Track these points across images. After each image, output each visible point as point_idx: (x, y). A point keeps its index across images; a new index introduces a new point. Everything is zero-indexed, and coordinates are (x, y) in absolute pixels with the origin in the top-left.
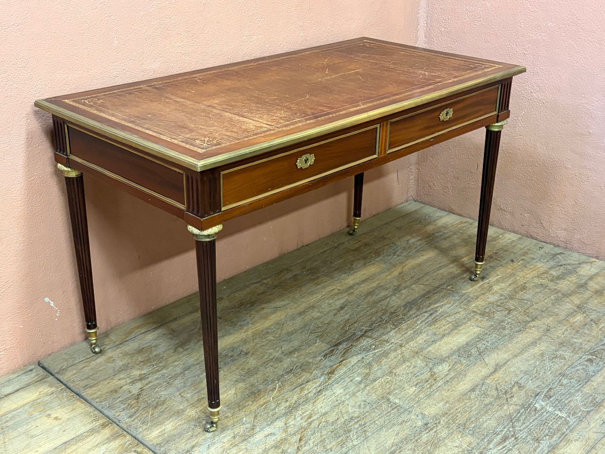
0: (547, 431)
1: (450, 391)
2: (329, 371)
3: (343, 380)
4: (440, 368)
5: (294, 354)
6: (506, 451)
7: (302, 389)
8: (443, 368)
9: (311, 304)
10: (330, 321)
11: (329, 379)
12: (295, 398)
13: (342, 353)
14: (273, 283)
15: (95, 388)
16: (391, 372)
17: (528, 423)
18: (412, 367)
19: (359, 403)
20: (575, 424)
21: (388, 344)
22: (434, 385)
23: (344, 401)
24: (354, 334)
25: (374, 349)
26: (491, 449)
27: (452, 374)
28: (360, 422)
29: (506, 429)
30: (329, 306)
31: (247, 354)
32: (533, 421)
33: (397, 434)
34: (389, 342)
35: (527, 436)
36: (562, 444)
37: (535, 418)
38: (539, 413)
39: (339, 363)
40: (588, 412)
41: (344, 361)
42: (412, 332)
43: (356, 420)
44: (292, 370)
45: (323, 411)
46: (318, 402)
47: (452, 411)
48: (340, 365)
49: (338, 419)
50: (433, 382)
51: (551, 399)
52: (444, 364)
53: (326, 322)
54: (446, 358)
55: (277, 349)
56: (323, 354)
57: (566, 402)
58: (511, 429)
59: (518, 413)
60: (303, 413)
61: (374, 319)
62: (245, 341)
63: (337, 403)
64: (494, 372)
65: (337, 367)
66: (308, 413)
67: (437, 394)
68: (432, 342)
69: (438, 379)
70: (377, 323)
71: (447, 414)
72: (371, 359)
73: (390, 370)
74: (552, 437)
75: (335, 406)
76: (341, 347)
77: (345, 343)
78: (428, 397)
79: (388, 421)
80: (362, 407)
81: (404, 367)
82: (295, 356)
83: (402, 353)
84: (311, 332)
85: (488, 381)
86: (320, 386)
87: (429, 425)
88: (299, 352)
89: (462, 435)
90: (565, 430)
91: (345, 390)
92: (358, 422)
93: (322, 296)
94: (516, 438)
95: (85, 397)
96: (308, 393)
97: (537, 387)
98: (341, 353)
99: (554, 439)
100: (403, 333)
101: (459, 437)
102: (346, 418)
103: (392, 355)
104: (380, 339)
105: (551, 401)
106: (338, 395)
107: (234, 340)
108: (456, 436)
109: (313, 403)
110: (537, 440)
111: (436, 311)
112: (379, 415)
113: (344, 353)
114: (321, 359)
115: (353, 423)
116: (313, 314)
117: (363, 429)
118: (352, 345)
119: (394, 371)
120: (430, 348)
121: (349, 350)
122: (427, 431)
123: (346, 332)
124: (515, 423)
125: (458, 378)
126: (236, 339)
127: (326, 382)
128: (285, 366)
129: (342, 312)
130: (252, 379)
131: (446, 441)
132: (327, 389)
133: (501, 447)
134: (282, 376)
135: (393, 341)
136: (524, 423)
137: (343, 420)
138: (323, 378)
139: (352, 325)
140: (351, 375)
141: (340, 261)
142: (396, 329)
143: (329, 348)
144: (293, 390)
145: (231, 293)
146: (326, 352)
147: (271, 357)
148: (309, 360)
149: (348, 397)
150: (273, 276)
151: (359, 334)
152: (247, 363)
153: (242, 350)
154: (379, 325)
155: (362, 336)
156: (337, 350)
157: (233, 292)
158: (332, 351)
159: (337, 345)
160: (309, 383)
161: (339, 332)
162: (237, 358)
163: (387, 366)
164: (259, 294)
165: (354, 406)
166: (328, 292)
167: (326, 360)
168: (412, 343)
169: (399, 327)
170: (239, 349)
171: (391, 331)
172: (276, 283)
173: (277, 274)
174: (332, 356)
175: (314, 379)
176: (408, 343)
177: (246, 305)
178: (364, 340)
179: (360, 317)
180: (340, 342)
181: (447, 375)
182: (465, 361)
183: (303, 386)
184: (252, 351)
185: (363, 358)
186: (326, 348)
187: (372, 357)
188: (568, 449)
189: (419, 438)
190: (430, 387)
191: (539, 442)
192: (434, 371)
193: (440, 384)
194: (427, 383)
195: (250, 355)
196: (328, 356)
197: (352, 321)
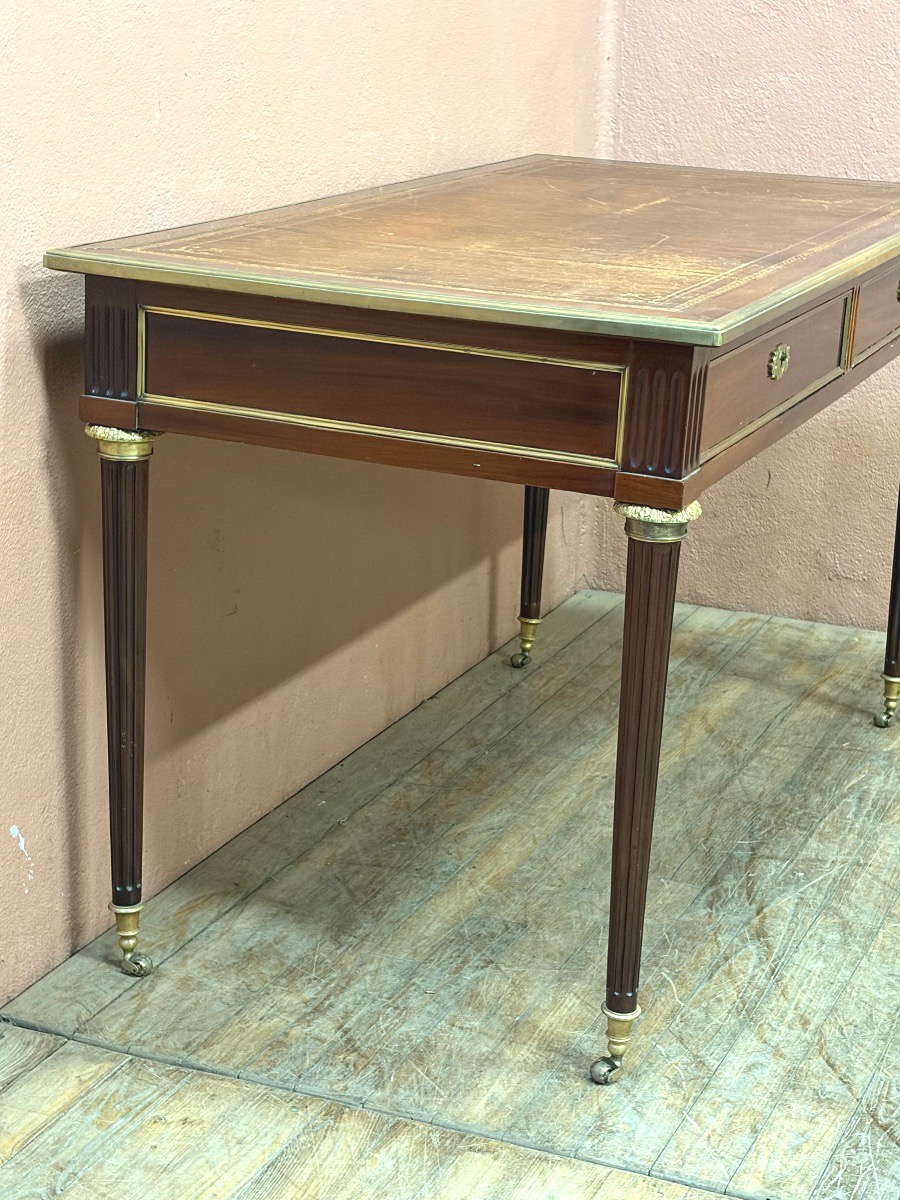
2: (753, 932)
3: (802, 945)
7: (730, 975)
9: (570, 812)
11: (768, 946)
12: (731, 992)
13: (744, 895)
14: (432, 781)
15: (218, 1047)
16: (891, 915)
19: (884, 982)
21: (828, 865)
23: (848, 983)
24: (731, 856)
25: (808, 879)
31: (523, 926)
34: (824, 862)
39: (758, 914)
41: (766, 910)
42: (854, 836)
44: (665, 942)
45: (823, 1007)
46: (791, 992)
48: (764, 918)
49: (870, 1015)
56: (702, 903)
60: (782, 1017)
61: (745, 823)
62: (490, 902)
63: (835, 988)
65: (762, 922)
66: (791, 1015)
70: (760, 830)
72: (821, 897)
73: (883, 911)
75: (838, 993)
76: (728, 884)
77: (731, 876)
83: (875, 877)
86: (762, 962)
91: (825, 961)
93: (579, 794)
95: (210, 1066)
96: (753, 978)
98: (740, 895)
100: (838, 841)
102: (886, 1010)
103: (858, 884)
104: (800, 858)
106: (822, 974)
107: (460, 903)
109: (783, 993)
111: (865, 791)
113: (749, 894)
114: (710, 914)
118: (749, 878)
121: (752, 887)
123: (708, 855)
126: (467, 902)
127: (769, 954)
132: (785, 966)
135: (831, 858)
137: (884, 1016)
138: (752, 947)
139: (707, 839)
140: (810, 933)
141: (547, 722)
142: (815, 835)
143: (704, 891)
144: (710, 978)
145: (353, 813)
146: (704, 898)
147: (590, 924)
148: (683, 919)
149: (849, 973)
150: (418, 767)
151: (745, 854)
152: (545, 942)
153: (504, 921)
154: (769, 832)
155: (753, 858)
156: (726, 890)
157: (356, 810)
158: (717, 895)
159: (715, 881)
160: (732, 961)
161: (693, 858)
162: (509, 936)
163: (871, 905)
164: (422, 807)
165: (878, 988)
166: (583, 784)
167: (722, 913)
168: (876, 856)
169: (818, 831)
170: (496, 919)
171: (807, 840)
172: (439, 780)
173: (425, 763)
174: (725, 903)
175: (736, 952)
176: (867, 857)
177: (414, 833)
178: (767, 864)
179: (711, 823)
180: (716, 876)
183: (724, 968)
184: (530, 919)
185: (800, 899)
186: (697, 891)
187: (819, 893)
195: (534, 927)
196: (717, 905)
197: (699, 831)
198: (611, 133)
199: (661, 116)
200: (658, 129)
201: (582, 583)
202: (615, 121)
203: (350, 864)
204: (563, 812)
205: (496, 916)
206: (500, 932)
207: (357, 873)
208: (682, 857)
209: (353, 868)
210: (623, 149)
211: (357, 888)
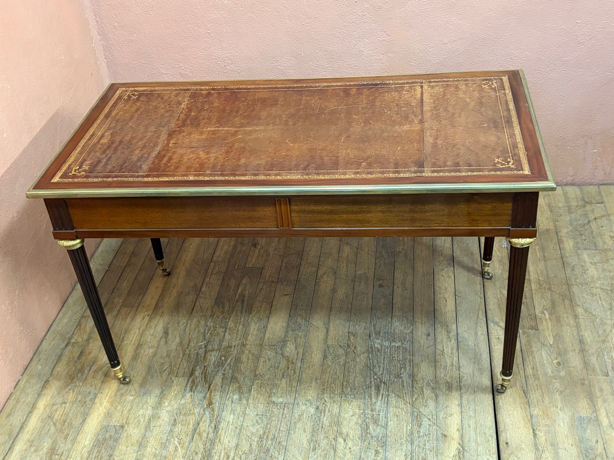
0: (399, 364)
1: (311, 367)
2: (207, 403)
3: (225, 406)
4: (288, 349)
5: (164, 403)
6: (386, 399)
7: (200, 434)
8: (290, 349)
9: (137, 343)
10: (167, 352)
11: (213, 410)
12: (201, 446)
13: (203, 379)
14: (82, 338)
16: (256, 375)
17: (382, 365)
18: (267, 361)
19: (255, 420)
20: (411, 347)
21: (233, 349)
22: (295, 368)
23: (242, 425)
24: (198, 354)
25: (226, 360)
26: (375, 402)
27: (301, 351)
28: (270, 437)
29: (372, 379)
30: (153, 337)
31: (122, 427)
32: (384, 361)
33: (305, 430)
34: (231, 347)
35: (390, 377)
36: (416, 370)
37: (383, 357)
38: (383, 351)
39: (209, 390)
40: (412, 332)
41: (212, 387)
42: (241, 326)
43: (265, 437)
44: (175, 420)
45: (234, 445)
46: (222, 438)
47: (326, 384)
48: (211, 392)
49: (251, 445)
50: (293, 366)
51: (381, 335)
52: (288, 345)
53: (165, 355)
54: (285, 337)
55: (145, 407)
56: (188, 388)
57: (393, 331)
58: (375, 377)
59: (370, 360)
60: (220, 456)
61: (202, 330)
62: (109, 415)
63: (238, 431)
64: (327, 332)
65: (210, 395)
66: (223, 454)
67: (304, 375)
68: (264, 328)
69: (294, 361)
70: (208, 333)
71: (324, 389)
72: (231, 371)
73: (253, 374)
74: (405, 368)
75: (239, 434)
76: (197, 373)
77: (198, 367)
78: (300, 382)
79: (289, 423)
80: (260, 421)
81: (261, 364)
82: (166, 404)
83: (250, 351)
84: (160, 373)
85: (330, 343)
86: (211, 422)
87: (320, 408)
88: (167, 399)
89: (348, 402)
90: (409, 357)
91: (234, 414)
92: (267, 437)
93: (139, 330)
94: (384, 383)
96: (208, 435)
97: (365, 328)
98: (202, 379)
99: (408, 369)
100: (236, 331)
101: (348, 405)
102: (256, 439)
103: (244, 358)
104: (223, 347)
105: (382, 336)
106: (233, 423)
107: (98, 418)
108: (345, 406)
109: (219, 441)
110: (398, 376)
111: (244, 296)
112: (278, 421)
113: (205, 378)
114: (191, 395)
115: (265, 441)
116: (147, 352)
117: (276, 441)
118: (204, 366)
119: (257, 373)
120: (267, 335)
121: (206, 372)
122: (323, 414)
123: (189, 355)
124: (374, 370)
125: (307, 352)
126: (100, 417)
127: (213, 415)
128: (166, 419)
129: (170, 337)
130: (149, 449)
131: (342, 415)
132: (219, 422)
133: (381, 396)
134: (171, 431)
135: (234, 344)
136: (379, 367)
137: (255, 444)
138: (207, 413)
139: (188, 345)
140: (228, 396)
141: (125, 284)
142: (228, 330)
143: (188, 381)
144: (193, 439)
145: (52, 371)
146: (188, 386)
147: (147, 418)
148: (181, 403)
149: (242, 419)
150: (76, 331)
151: (202, 351)
152: (131, 435)
153: (115, 426)
154: (211, 333)
155: (206, 352)
156: (197, 378)
157: (54, 368)
158: (193, 381)
159: (192, 373)
160: (200, 425)
161: (183, 360)
162: (117, 436)
163: (248, 371)
164: (79, 358)
165: (253, 425)
166: (141, 322)
167: (195, 393)
168: (249, 338)
169: (228, 327)
170: (111, 426)
171: (224, 335)
172: (85, 337)
173: (78, 327)
174: (197, 386)
175: (202, 418)
176: (246, 339)
177: (77, 376)
178: (211, 355)
179: (190, 334)
180: (192, 369)
181: (298, 353)
182: (300, 333)
183: (197, 431)
184: (124, 422)
185: (224, 374)
186: (186, 381)
187: (230, 369)
188: (422, 372)
189: (322, 424)
190: (295, 372)
191: (401, 378)
192: (286, 355)
193: (299, 365)
194: (290, 370)
195: (126, 426)
196: (194, 388)
197: (185, 342)
203: (53, 405)
204: (134, 344)
205: (111, 424)
206: (113, 434)
207: (56, 410)
208: (180, 359)
209: (55, 408)
211: (57, 421)
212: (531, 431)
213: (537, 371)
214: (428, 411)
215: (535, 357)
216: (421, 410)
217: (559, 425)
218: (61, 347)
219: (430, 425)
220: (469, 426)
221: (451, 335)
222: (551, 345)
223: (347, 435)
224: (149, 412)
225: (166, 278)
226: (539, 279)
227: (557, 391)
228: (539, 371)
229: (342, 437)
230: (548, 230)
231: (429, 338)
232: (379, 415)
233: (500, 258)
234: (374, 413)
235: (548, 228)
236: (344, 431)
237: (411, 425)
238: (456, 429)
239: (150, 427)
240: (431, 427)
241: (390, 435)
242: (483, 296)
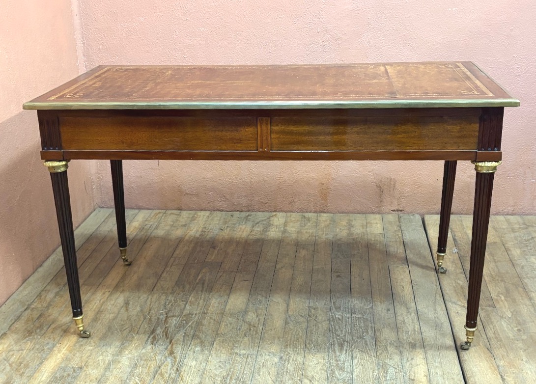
0: (361, 330)
1: (273, 329)
2: (169, 352)
3: (187, 355)
4: (249, 317)
5: (125, 352)
6: (350, 353)
7: (161, 375)
8: (251, 317)
9: (97, 310)
10: (128, 317)
11: (175, 358)
12: (163, 383)
13: (165, 336)
14: (42, 305)
16: (217, 334)
17: (344, 330)
18: (229, 324)
19: (218, 366)
20: (372, 318)
21: (194, 316)
22: (257, 330)
23: (205, 369)
24: (158, 318)
25: (187, 323)
26: (340, 355)
27: (262, 318)
28: (233, 378)
29: (335, 339)
30: (114, 306)
31: (81, 368)
32: (346, 327)
33: (269, 373)
34: (193, 314)
35: (352, 338)
36: (377, 333)
37: (344, 324)
38: (344, 320)
39: (170, 343)
40: (372, 308)
41: (173, 341)
42: (201, 301)
43: (229, 378)
44: (136, 364)
45: (197, 382)
46: (184, 378)
47: (289, 342)
48: (173, 345)
50: (255, 328)
51: (342, 309)
52: (249, 314)
53: (126, 319)
54: (246, 309)
55: (104, 354)
56: (149, 342)
57: (352, 307)
58: (338, 338)
59: (332, 326)
61: (163, 302)
62: (67, 359)
63: (200, 373)
64: (288, 306)
65: (172, 347)
67: (266, 335)
68: (224, 302)
69: (256, 325)
70: (168, 305)
71: (287, 345)
72: (192, 331)
73: (215, 333)
74: (367, 332)
75: (202, 375)
76: (158, 332)
77: (159, 328)
78: (263, 339)
79: (253, 368)
80: (223, 366)
81: (223, 326)
82: (127, 353)
83: (211, 318)
84: (121, 331)
85: (290, 313)
86: (173, 366)
87: (284, 358)
88: (127, 350)
89: (312, 354)
90: (370, 325)
91: (196, 361)
92: (231, 378)
93: (100, 301)
94: (347, 342)
96: (170, 375)
97: (325, 304)
98: (163, 336)
99: (370, 333)
100: (196, 304)
101: (312, 357)
102: (219, 379)
103: (205, 322)
104: (183, 315)
105: (343, 310)
106: (195, 367)
107: (55, 362)
108: (309, 357)
109: (182, 380)
110: (361, 337)
111: (204, 281)
112: (241, 366)
113: (166, 335)
114: (152, 347)
115: (229, 381)
116: (107, 316)
117: (240, 381)
118: (166, 327)
119: (218, 332)
120: (228, 307)
121: (167, 331)
122: (287, 362)
123: (150, 320)
124: (337, 333)
125: (268, 319)
126: (58, 361)
127: (175, 362)
128: (127, 363)
129: (130, 306)
131: (307, 363)
132: (182, 366)
133: (345, 351)
134: (132, 371)
135: (195, 312)
136: (342, 331)
137: (219, 382)
138: (169, 360)
139: (149, 313)
140: (190, 348)
141: (86, 270)
142: (188, 303)
143: (149, 337)
144: (154, 378)
145: (10, 327)
146: (149, 340)
147: (107, 362)
148: (142, 352)
149: (205, 364)
150: (36, 300)
151: (163, 317)
152: (90, 374)
153: (73, 367)
154: (172, 305)
155: (167, 318)
156: (158, 335)
157: (12, 325)
158: (154, 338)
159: (153, 331)
160: (162, 368)
161: (144, 322)
162: (75, 375)
163: (210, 331)
164: (38, 318)
165: (216, 369)
166: (101, 296)
167: (157, 346)
168: (210, 308)
169: (189, 301)
170: (69, 367)
171: (185, 306)
172: (45, 305)
173: (39, 297)
174: (158, 341)
175: (163, 363)
176: (207, 310)
177: (36, 332)
178: (172, 320)
179: (150, 305)
180: (153, 329)
181: (259, 320)
182: (261, 306)
183: (159, 372)
184: (83, 364)
185: (185, 333)
186: (147, 337)
187: (192, 329)
188: (384, 335)
189: (287, 369)
190: (257, 333)
191: (363, 339)
192: (247, 321)
193: (261, 328)
194: (252, 331)
195: (85, 368)
196: (155, 342)
197: (146, 309)
198: (82, 42)
199: (99, 35)
200: (99, 40)
201: (97, 206)
202: (82, 38)
203: (10, 351)
204: (94, 311)
205: (70, 366)
206: (71, 373)
207: (13, 355)
208: (141, 322)
209: (11, 353)
210: (87, 48)
211: (13, 363)
212: (499, 377)
213: (499, 335)
214: (393, 362)
215: (495, 326)
216: (386, 361)
217: (527, 373)
218: (21, 310)
219: (396, 372)
220: (436, 373)
221: (410, 310)
222: (510, 318)
223: (313, 377)
224: (110, 358)
225: (127, 267)
226: (491, 274)
227: (521, 349)
228: (500, 334)
229: (308, 379)
230: (495, 243)
231: (389, 312)
232: (344, 364)
233: (452, 260)
234: (339, 363)
235: (495, 241)
236: (310, 374)
237: (377, 372)
238: (423, 374)
239: (110, 369)
240: (397, 374)
241: (356, 378)
242: (438, 284)
